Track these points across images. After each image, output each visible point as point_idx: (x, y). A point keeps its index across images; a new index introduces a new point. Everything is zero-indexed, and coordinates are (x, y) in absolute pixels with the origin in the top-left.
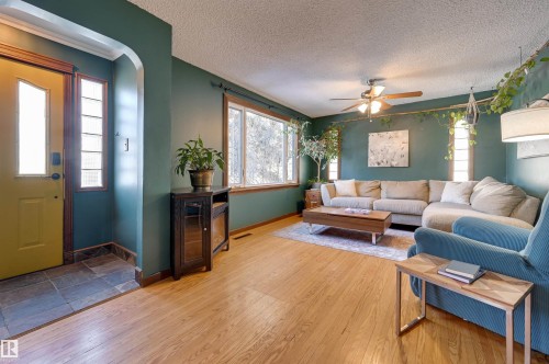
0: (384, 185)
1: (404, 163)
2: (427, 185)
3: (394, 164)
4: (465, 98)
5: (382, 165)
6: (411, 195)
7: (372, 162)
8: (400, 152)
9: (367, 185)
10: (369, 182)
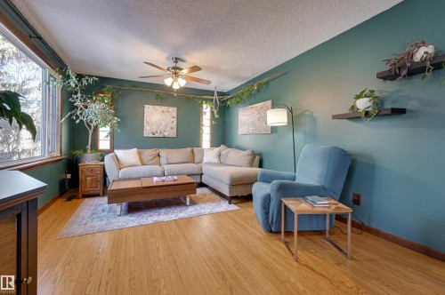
0: (163, 152)
1: (173, 134)
2: (192, 151)
3: (166, 134)
4: (211, 93)
5: (157, 135)
6: (185, 160)
7: (148, 131)
8: (170, 125)
9: (149, 153)
10: (150, 151)
